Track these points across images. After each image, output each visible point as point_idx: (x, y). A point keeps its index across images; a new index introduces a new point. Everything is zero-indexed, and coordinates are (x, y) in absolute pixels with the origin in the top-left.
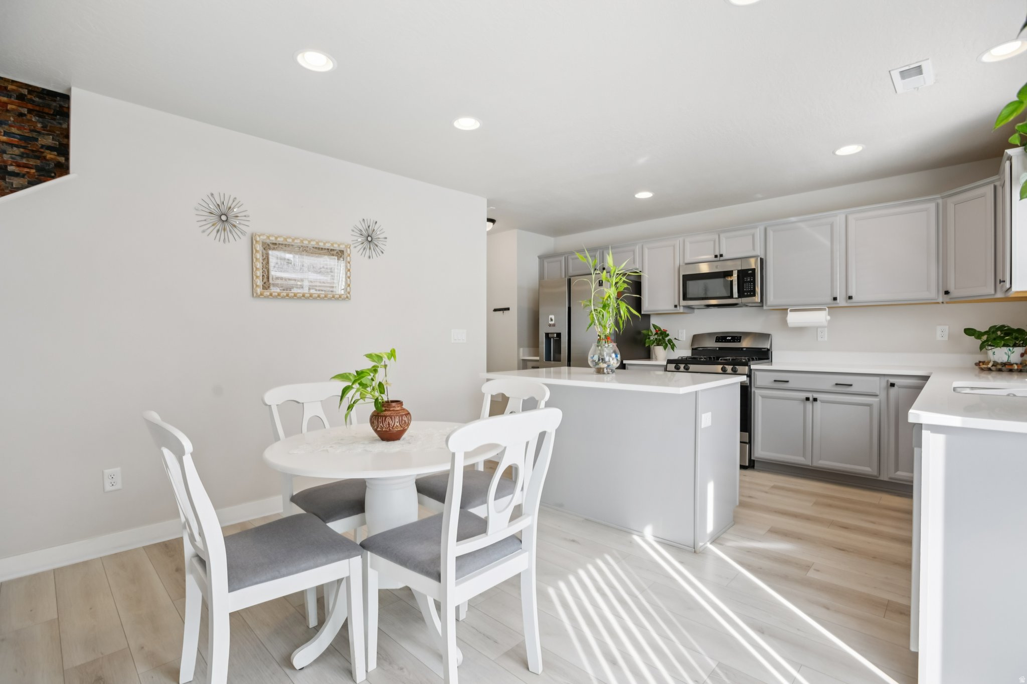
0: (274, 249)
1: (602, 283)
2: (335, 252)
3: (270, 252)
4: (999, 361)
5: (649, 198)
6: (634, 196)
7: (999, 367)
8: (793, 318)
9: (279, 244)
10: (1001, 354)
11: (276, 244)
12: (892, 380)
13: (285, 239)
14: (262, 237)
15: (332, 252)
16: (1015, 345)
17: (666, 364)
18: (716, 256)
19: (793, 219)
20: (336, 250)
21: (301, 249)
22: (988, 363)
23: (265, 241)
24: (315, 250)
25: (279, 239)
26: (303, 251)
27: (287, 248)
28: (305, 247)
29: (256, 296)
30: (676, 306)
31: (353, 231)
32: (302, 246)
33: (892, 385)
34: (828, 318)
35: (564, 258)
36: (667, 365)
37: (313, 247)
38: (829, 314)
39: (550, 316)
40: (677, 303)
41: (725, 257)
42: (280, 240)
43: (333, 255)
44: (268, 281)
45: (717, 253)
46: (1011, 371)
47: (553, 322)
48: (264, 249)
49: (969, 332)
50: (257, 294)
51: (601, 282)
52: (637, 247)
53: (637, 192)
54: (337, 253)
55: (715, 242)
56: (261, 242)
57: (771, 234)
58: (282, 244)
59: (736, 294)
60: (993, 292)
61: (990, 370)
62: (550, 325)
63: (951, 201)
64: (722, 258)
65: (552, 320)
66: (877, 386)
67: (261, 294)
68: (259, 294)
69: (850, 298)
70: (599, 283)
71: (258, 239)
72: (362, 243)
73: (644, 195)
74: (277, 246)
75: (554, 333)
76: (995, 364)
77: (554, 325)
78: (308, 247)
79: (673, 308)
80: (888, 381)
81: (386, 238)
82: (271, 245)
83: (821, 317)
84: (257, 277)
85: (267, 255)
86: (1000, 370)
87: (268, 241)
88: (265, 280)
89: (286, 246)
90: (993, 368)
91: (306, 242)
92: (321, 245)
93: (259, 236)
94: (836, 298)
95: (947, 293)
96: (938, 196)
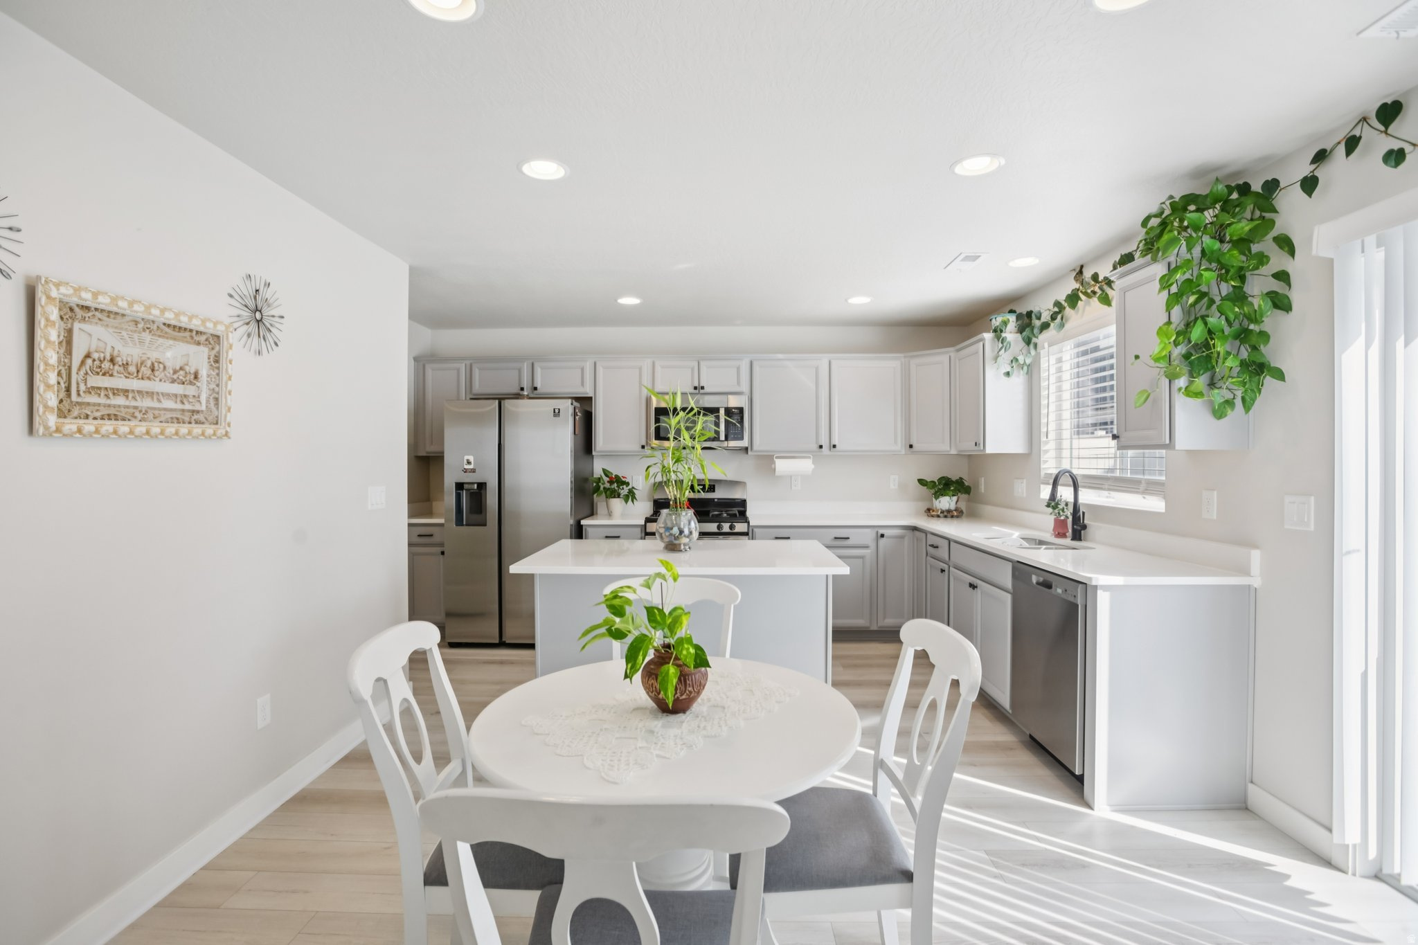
0: (83, 319)
1: (559, 412)
2: (202, 338)
3: (77, 326)
4: (944, 509)
5: (638, 304)
6: (616, 301)
7: (945, 514)
8: (782, 466)
9: (96, 309)
10: (946, 502)
11: (87, 308)
12: (881, 531)
13: (114, 300)
14: (63, 290)
15: (197, 338)
16: (953, 495)
17: (643, 523)
18: (695, 388)
19: (780, 356)
20: (204, 333)
21: (141, 326)
22: (938, 511)
23: (66, 299)
24: (166, 329)
25: (101, 299)
26: (144, 330)
27: (111, 321)
28: (148, 320)
29: (44, 435)
30: (643, 447)
31: (231, 296)
32: (143, 319)
33: (882, 536)
34: (813, 466)
35: (464, 365)
36: (645, 525)
37: (164, 324)
38: (813, 463)
39: (466, 457)
40: (644, 443)
41: (706, 390)
42: (103, 302)
43: (199, 343)
44: (69, 396)
45: (697, 385)
46: (952, 517)
47: (471, 467)
48: (62, 318)
49: (921, 482)
50: (47, 428)
51: (557, 411)
52: (588, 363)
53: (621, 296)
54: (207, 340)
55: (693, 369)
56: (58, 300)
57: (756, 368)
58: (102, 311)
59: (722, 437)
60: (949, 449)
61: (938, 516)
62: (466, 471)
63: (914, 362)
64: (702, 391)
65: (469, 463)
66: (868, 537)
67: (58, 430)
68: (54, 428)
69: (834, 446)
70: (554, 412)
71: (54, 294)
72: (248, 324)
73: (629, 301)
74: (90, 314)
75: (473, 483)
76: (942, 512)
77: (473, 471)
78: (153, 322)
79: (638, 448)
80: (877, 532)
81: (282, 317)
82: (77, 309)
83: (805, 465)
84: (48, 386)
85: (70, 332)
86: (946, 517)
87: (74, 300)
88: (63, 394)
89: (108, 317)
90: (941, 515)
91: (155, 312)
92: (184, 321)
93: (58, 285)
94: (821, 447)
95: (911, 446)
96: (902, 355)
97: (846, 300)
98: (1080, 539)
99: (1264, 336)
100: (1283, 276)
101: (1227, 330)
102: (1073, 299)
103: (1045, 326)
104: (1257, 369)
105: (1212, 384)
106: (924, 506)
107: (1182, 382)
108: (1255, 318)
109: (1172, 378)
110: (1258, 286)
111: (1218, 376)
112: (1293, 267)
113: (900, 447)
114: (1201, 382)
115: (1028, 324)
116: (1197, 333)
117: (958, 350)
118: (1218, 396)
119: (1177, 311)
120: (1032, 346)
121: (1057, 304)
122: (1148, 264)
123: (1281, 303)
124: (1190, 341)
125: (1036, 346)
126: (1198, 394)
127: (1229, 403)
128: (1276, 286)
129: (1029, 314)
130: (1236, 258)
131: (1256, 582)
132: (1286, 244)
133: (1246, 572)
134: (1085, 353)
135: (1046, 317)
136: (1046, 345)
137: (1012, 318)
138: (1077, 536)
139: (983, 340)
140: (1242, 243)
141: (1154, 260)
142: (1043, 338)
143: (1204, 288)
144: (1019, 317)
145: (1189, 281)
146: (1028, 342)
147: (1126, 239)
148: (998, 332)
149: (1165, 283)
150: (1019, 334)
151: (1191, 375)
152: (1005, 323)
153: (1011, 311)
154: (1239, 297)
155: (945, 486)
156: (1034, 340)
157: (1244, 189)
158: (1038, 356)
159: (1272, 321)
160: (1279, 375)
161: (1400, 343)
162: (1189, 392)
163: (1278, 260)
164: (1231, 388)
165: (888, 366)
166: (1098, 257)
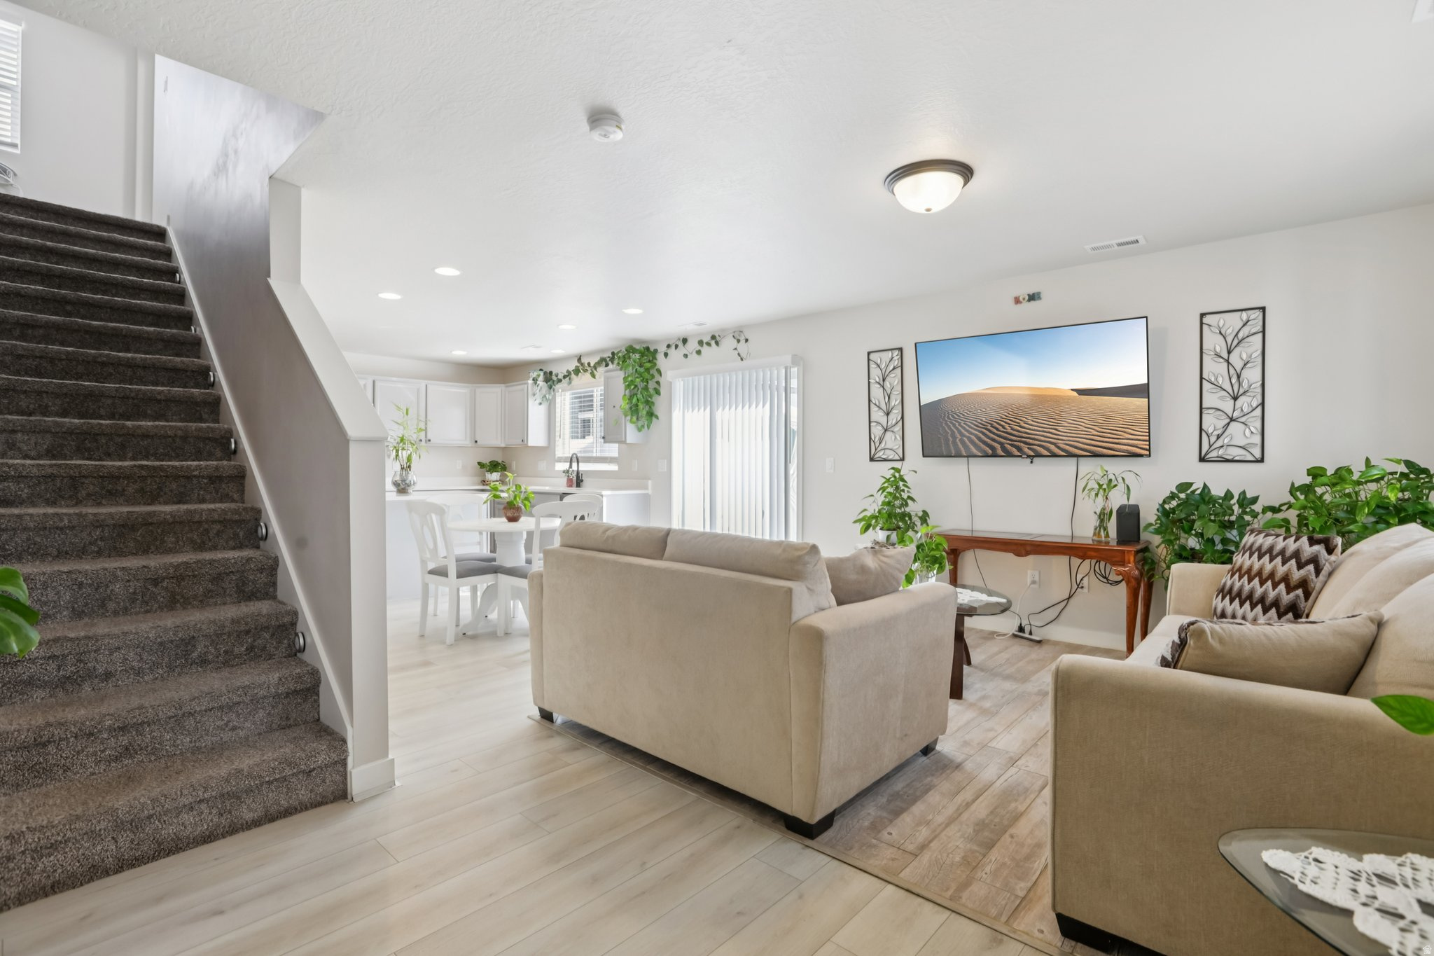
4: (494, 480)
10: (495, 476)
22: (490, 481)
49: (479, 463)
60: (500, 443)
69: (429, 440)
94: (421, 440)
95: (476, 442)
96: (470, 385)
97: (451, 352)
98: (579, 487)
99: (653, 403)
100: (658, 383)
101: (643, 400)
102: (577, 371)
103: (560, 381)
104: (651, 415)
105: (637, 419)
106: (480, 479)
107: (629, 418)
108: (651, 396)
109: (626, 416)
110: (652, 385)
111: (640, 415)
112: (662, 380)
113: (468, 443)
114: (634, 418)
115: (549, 378)
116: (634, 400)
117: (507, 387)
118: (640, 424)
119: (627, 391)
120: (552, 390)
121: (568, 371)
122: (617, 370)
123: (658, 392)
124: (632, 403)
125: (554, 390)
126: (634, 423)
127: (643, 426)
128: (656, 386)
129: (551, 373)
130: (646, 375)
131: (650, 491)
132: (659, 372)
133: (646, 488)
134: (576, 398)
135: (560, 376)
136: (560, 390)
137: (542, 373)
138: (578, 485)
139: (528, 384)
140: (648, 370)
141: (621, 369)
142: (558, 387)
143: (636, 384)
144: (545, 373)
145: (632, 380)
146: (550, 387)
147: (603, 351)
148: (535, 380)
149: (625, 379)
150: (545, 383)
151: (632, 415)
152: (539, 376)
153: (541, 370)
154: (646, 388)
155: (494, 466)
156: (553, 387)
157: (648, 349)
158: (555, 395)
159: (655, 399)
160: (657, 417)
161: (686, 411)
162: (631, 421)
163: (657, 378)
164: (644, 421)
165: (460, 391)
166: (590, 354)
